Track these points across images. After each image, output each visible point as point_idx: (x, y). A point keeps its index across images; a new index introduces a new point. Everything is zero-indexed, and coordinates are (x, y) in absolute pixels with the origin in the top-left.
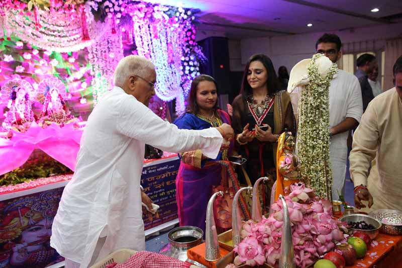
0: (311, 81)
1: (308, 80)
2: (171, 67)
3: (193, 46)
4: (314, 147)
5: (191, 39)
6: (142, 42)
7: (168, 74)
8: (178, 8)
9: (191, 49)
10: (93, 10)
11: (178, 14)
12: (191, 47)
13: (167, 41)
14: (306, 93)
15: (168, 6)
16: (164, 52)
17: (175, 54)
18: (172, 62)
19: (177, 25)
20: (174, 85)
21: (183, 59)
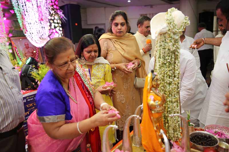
0: (169, 30)
1: (168, 29)
2: (41, 23)
3: (56, 9)
4: (170, 84)
5: (55, 4)
6: (17, 4)
7: (39, 28)
9: (55, 12)
12: (55, 10)
13: (37, 4)
14: (164, 40)
16: (35, 13)
17: (43, 14)
18: (42, 20)
20: (44, 36)
21: (50, 18)
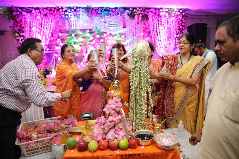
2: (169, 40)
5: (182, 25)
7: (167, 44)
8: (174, 9)
10: (128, 14)
11: (174, 12)
12: (181, 30)
13: (168, 27)
15: (168, 9)
16: (165, 33)
17: (171, 33)
18: (170, 38)
19: (174, 18)
20: (170, 50)
21: (176, 36)
